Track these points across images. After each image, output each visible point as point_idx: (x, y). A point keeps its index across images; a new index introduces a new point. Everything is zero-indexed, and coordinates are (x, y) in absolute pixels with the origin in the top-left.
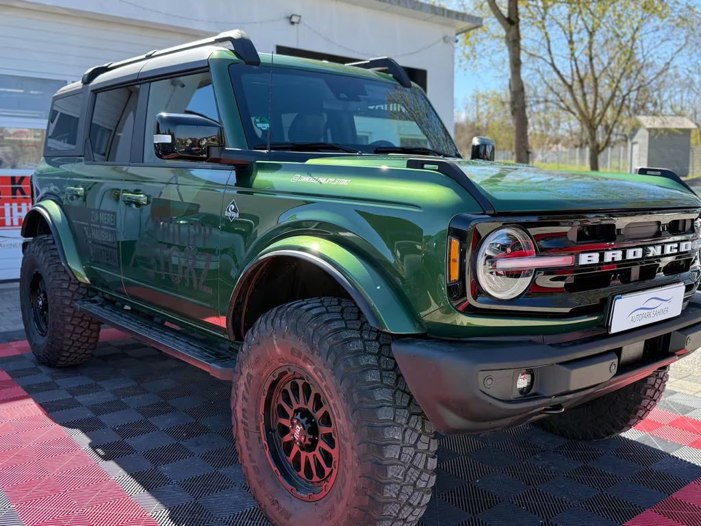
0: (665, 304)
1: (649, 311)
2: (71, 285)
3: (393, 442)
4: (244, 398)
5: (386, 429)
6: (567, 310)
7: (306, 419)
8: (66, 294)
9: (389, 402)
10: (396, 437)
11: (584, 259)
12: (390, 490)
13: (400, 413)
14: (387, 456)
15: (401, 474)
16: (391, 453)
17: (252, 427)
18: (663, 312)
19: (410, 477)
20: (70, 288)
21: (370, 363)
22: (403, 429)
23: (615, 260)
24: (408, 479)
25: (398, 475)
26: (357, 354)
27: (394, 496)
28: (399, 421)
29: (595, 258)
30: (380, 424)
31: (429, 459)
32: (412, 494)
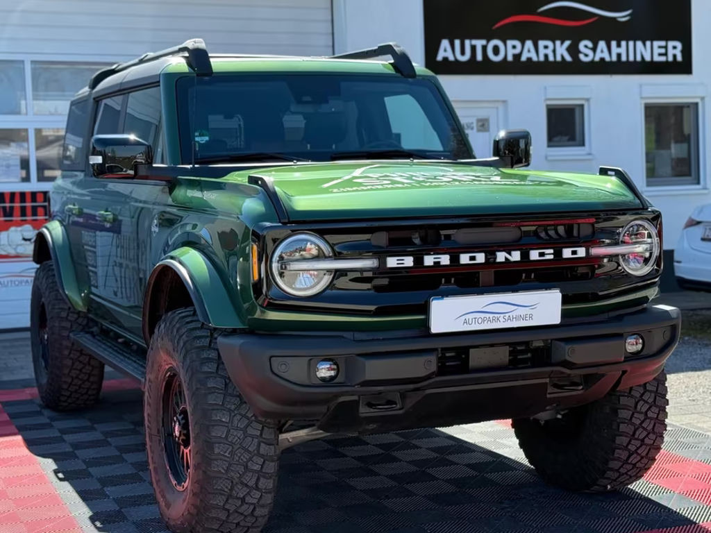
1: (498, 315)
2: (70, 314)
3: (221, 424)
5: (215, 412)
7: (182, 416)
8: (64, 324)
9: (222, 390)
10: (224, 420)
11: (392, 262)
12: (218, 466)
13: (231, 399)
14: (213, 434)
15: (228, 452)
16: (219, 432)
17: (154, 432)
18: (518, 318)
19: (239, 457)
20: (69, 318)
21: (210, 356)
22: (233, 414)
24: (237, 458)
25: (225, 452)
26: (202, 348)
27: (223, 471)
28: (228, 407)
29: (409, 261)
30: (211, 408)
31: (262, 444)
32: (244, 473)
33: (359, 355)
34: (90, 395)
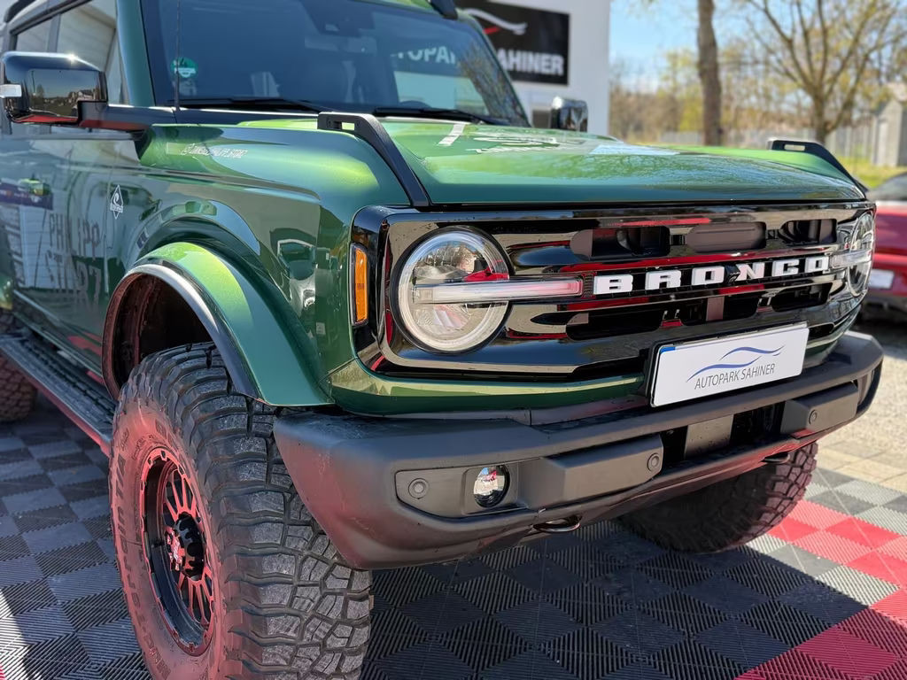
0: (765, 360)
1: (737, 369)
3: (281, 580)
4: (119, 492)
5: (266, 559)
6: (570, 369)
7: (187, 530)
9: (277, 515)
10: (284, 572)
11: (602, 285)
12: (274, 654)
13: (296, 532)
14: (266, 601)
15: (293, 629)
16: (275, 596)
17: (130, 536)
18: (763, 370)
19: (313, 633)
21: (252, 450)
22: (300, 558)
23: (668, 286)
24: (309, 636)
25: (288, 630)
27: (283, 662)
28: (293, 546)
29: (625, 283)
30: (257, 552)
31: (351, 602)
32: (319, 659)
33: (551, 457)
34: (23, 393)
